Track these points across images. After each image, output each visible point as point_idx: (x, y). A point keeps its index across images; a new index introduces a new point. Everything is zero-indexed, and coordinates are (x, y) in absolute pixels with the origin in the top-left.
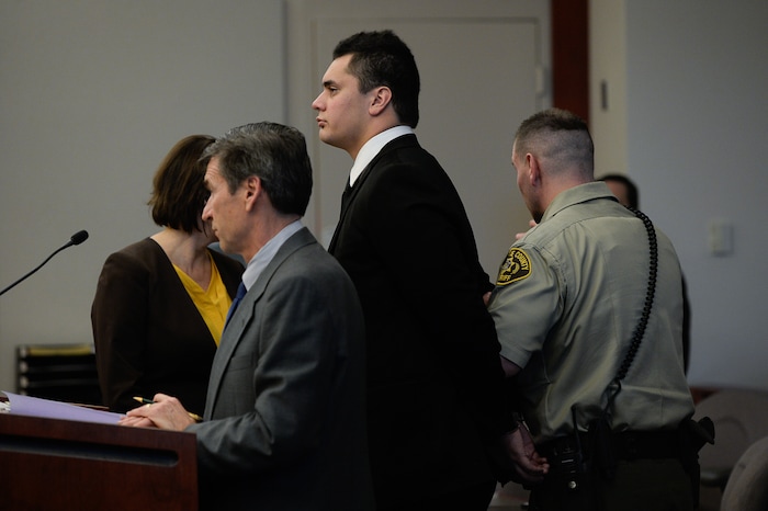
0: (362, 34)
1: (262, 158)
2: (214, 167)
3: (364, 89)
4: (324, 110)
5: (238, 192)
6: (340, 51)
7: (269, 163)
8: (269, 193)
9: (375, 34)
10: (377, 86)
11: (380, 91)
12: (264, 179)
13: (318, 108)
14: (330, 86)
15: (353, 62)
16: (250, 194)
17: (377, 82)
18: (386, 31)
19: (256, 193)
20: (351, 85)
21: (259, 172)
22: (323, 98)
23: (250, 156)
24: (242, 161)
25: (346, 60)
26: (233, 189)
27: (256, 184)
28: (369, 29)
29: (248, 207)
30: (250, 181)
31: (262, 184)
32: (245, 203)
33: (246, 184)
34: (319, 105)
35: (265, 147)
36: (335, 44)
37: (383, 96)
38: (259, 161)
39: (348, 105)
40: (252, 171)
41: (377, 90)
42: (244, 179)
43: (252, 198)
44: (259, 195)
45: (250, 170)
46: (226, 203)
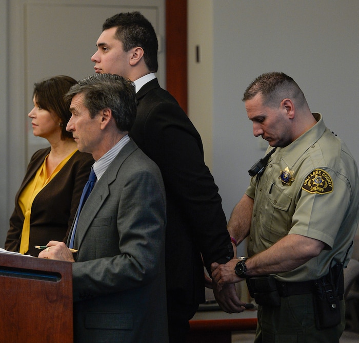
0: (121, 15)
1: (114, 98)
2: (79, 100)
3: (126, 49)
4: (100, 62)
5: (96, 117)
6: (107, 26)
7: (118, 101)
8: (115, 119)
9: (129, 14)
10: (134, 47)
11: (136, 50)
12: (115, 111)
13: (95, 61)
14: (103, 47)
15: (118, 32)
16: (103, 119)
17: (134, 44)
18: (136, 12)
19: (109, 119)
20: (117, 47)
21: (112, 107)
22: (98, 54)
23: (107, 97)
24: (101, 99)
25: (113, 31)
26: (93, 115)
27: (109, 113)
28: (125, 11)
29: (103, 127)
30: (105, 111)
31: (113, 113)
32: (101, 124)
33: (102, 113)
34: (96, 59)
35: (116, 92)
36: (103, 21)
37: (138, 53)
38: (112, 100)
39: (116, 59)
40: (107, 105)
41: (134, 49)
42: (101, 110)
43: (106, 122)
44: (110, 121)
45: (106, 105)
46: (87, 123)
